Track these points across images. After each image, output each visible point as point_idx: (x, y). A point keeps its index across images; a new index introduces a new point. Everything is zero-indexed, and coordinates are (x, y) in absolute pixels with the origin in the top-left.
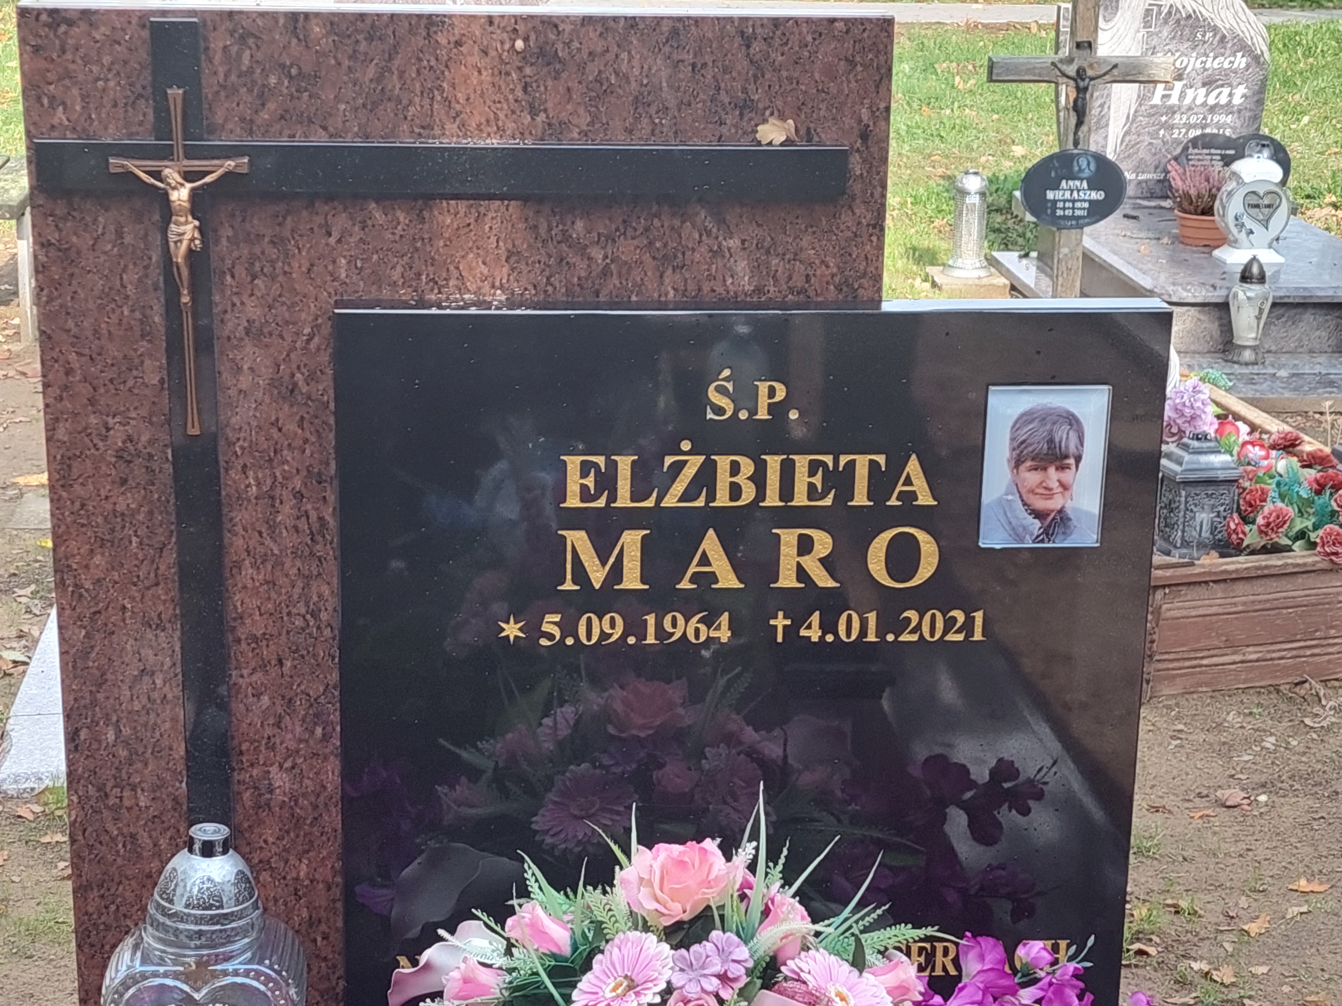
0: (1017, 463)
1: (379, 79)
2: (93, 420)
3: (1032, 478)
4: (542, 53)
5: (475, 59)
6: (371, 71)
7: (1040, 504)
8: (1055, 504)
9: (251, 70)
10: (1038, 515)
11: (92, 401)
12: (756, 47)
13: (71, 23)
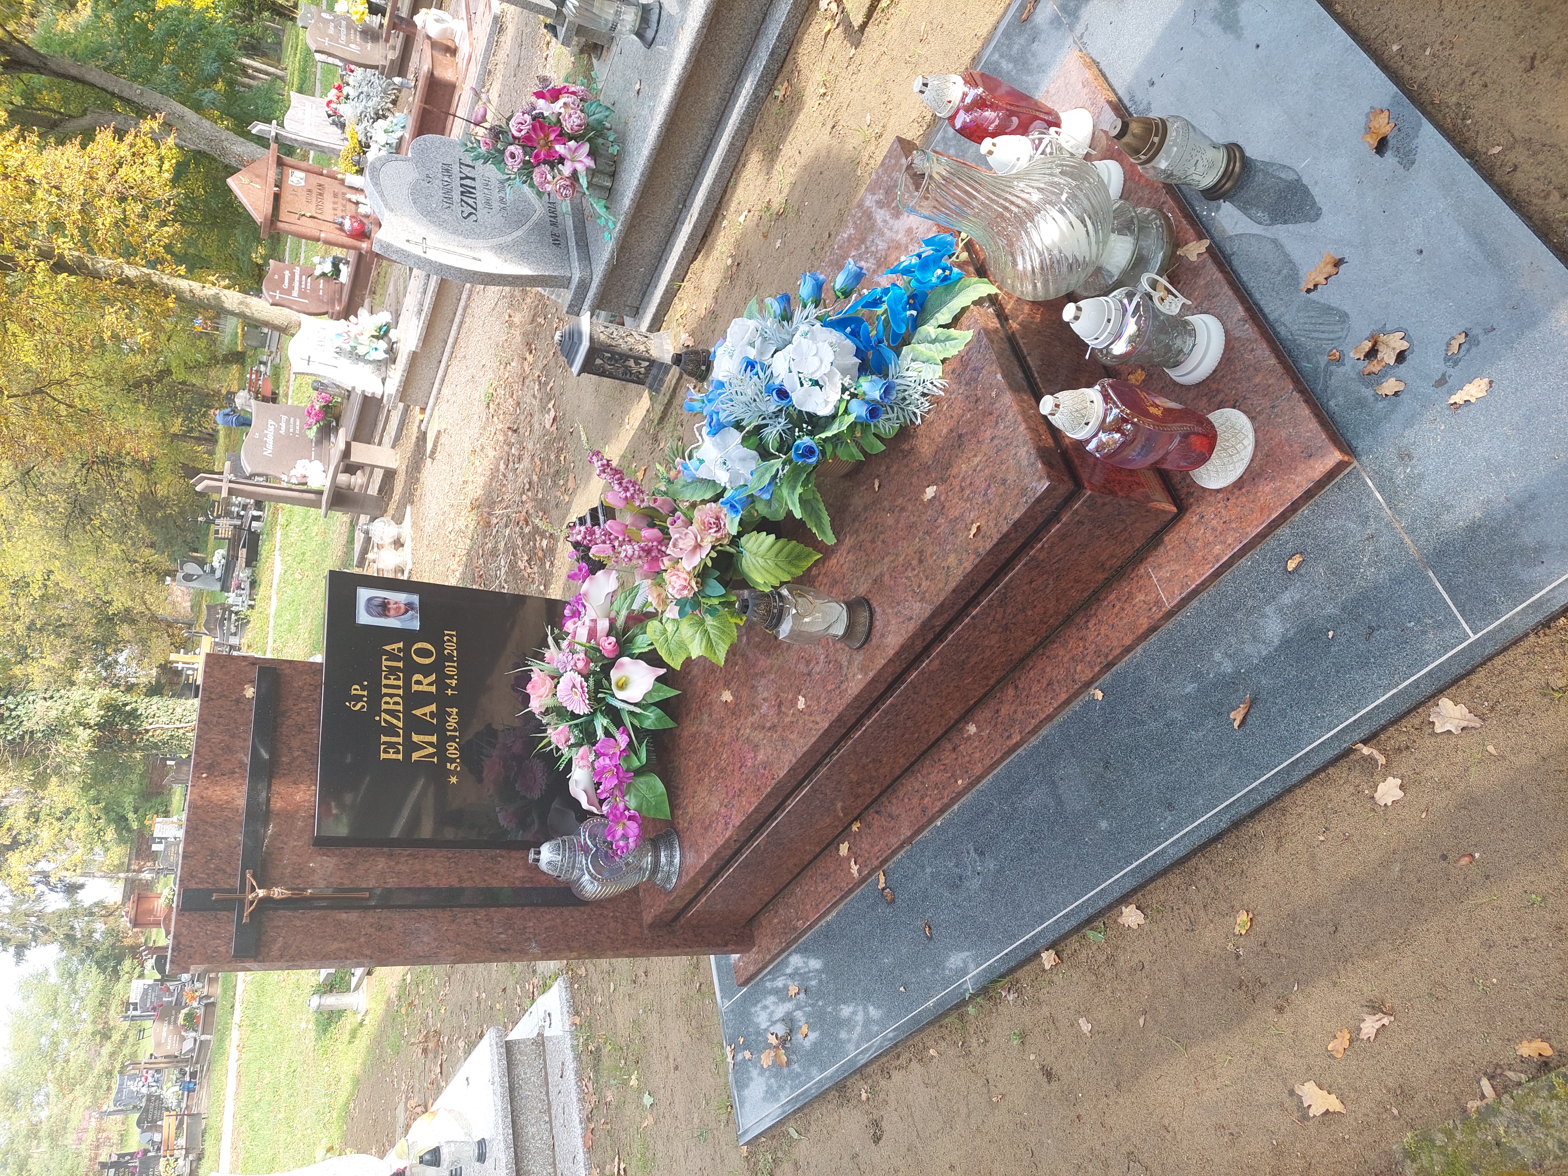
0: (387, 616)
1: (215, 827)
2: (362, 939)
3: (392, 612)
4: (209, 769)
5: (210, 792)
6: (211, 829)
7: (402, 611)
8: (403, 606)
9: (208, 874)
10: (406, 612)
11: (354, 940)
12: (213, 696)
13: (179, 943)
